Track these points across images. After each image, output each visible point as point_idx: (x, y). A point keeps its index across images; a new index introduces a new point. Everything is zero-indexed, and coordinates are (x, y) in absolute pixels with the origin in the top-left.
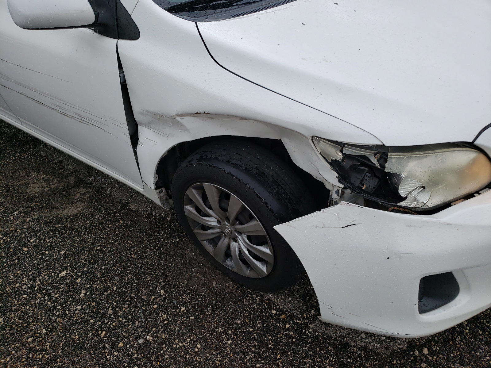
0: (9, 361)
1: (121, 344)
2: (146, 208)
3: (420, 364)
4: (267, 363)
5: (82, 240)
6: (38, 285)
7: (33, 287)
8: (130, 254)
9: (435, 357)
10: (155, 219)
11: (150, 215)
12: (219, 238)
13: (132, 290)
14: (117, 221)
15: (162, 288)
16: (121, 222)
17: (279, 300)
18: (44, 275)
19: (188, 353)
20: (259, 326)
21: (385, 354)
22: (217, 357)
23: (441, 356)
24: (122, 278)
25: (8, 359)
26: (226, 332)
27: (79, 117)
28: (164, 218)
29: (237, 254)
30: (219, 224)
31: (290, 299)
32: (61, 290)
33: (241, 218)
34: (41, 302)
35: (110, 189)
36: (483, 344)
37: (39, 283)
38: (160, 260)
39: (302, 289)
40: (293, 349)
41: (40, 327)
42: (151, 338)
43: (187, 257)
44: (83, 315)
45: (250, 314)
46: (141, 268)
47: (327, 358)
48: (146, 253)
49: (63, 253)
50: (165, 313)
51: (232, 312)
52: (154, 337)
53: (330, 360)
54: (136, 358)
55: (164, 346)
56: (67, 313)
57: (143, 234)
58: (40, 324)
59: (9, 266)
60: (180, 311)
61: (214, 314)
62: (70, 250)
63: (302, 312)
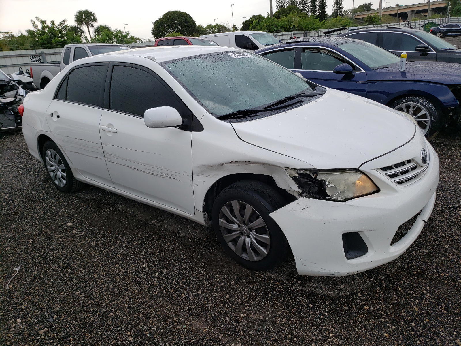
0: (119, 303)
1: (183, 295)
2: (190, 235)
3: (356, 300)
4: (268, 302)
5: (153, 251)
6: (129, 271)
7: (126, 272)
8: (183, 257)
9: (365, 297)
10: (197, 240)
11: (193, 239)
12: (239, 237)
13: (186, 272)
14: (173, 241)
15: (204, 271)
16: (175, 242)
17: (275, 275)
18: (133, 267)
19: (222, 298)
20: (263, 287)
21: (336, 296)
22: (239, 300)
23: (368, 296)
24: (179, 268)
25: (119, 302)
26: (244, 290)
27: (161, 174)
28: (202, 240)
29: (250, 245)
30: (239, 227)
31: (281, 275)
32: (144, 273)
33: (252, 219)
34: (133, 279)
35: (166, 226)
36: (392, 291)
37: (130, 270)
38: (202, 259)
39: (288, 271)
40: (283, 297)
41: (134, 289)
42: (200, 293)
43: (218, 258)
44: (159, 283)
45: (258, 282)
46: (190, 263)
47: (303, 300)
48: (193, 256)
49: (141, 257)
50: (207, 282)
51: (247, 282)
52: (202, 292)
53: (304, 300)
54: (192, 301)
55: (208, 295)
56: (149, 282)
57: (190, 248)
58: (134, 288)
59: (110, 263)
60: (216, 281)
61: (236, 283)
62: (146, 255)
63: (288, 280)
